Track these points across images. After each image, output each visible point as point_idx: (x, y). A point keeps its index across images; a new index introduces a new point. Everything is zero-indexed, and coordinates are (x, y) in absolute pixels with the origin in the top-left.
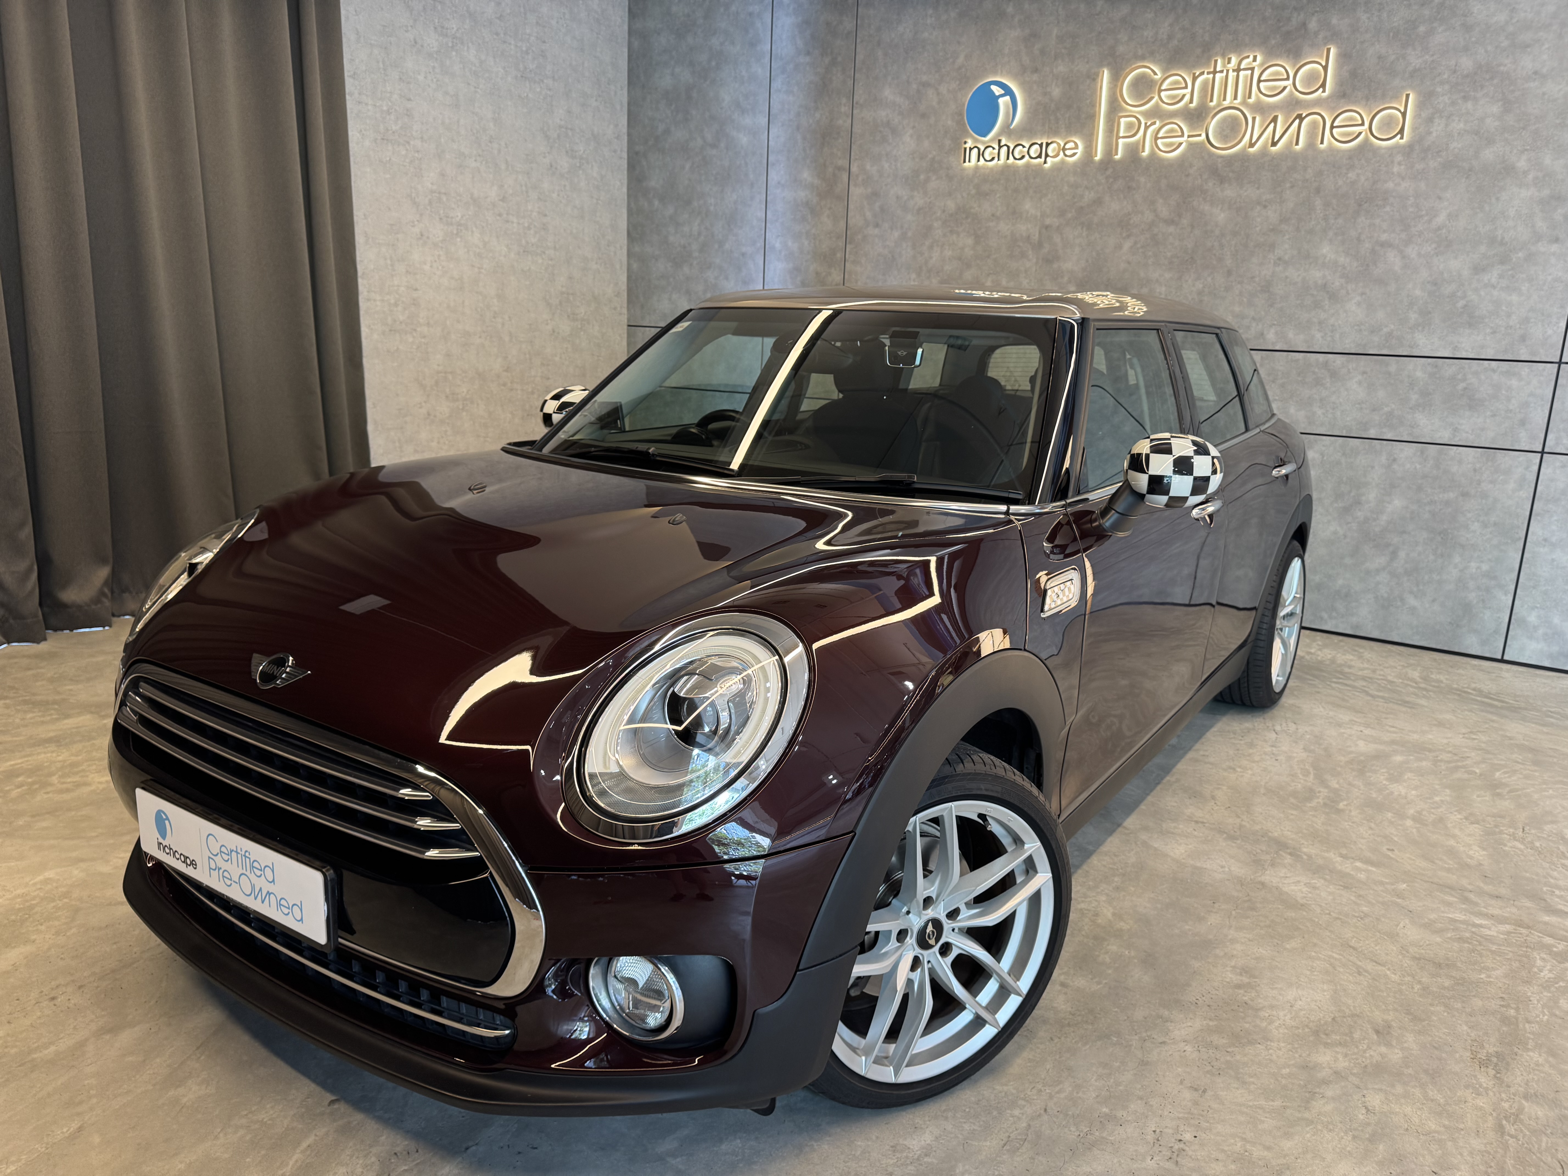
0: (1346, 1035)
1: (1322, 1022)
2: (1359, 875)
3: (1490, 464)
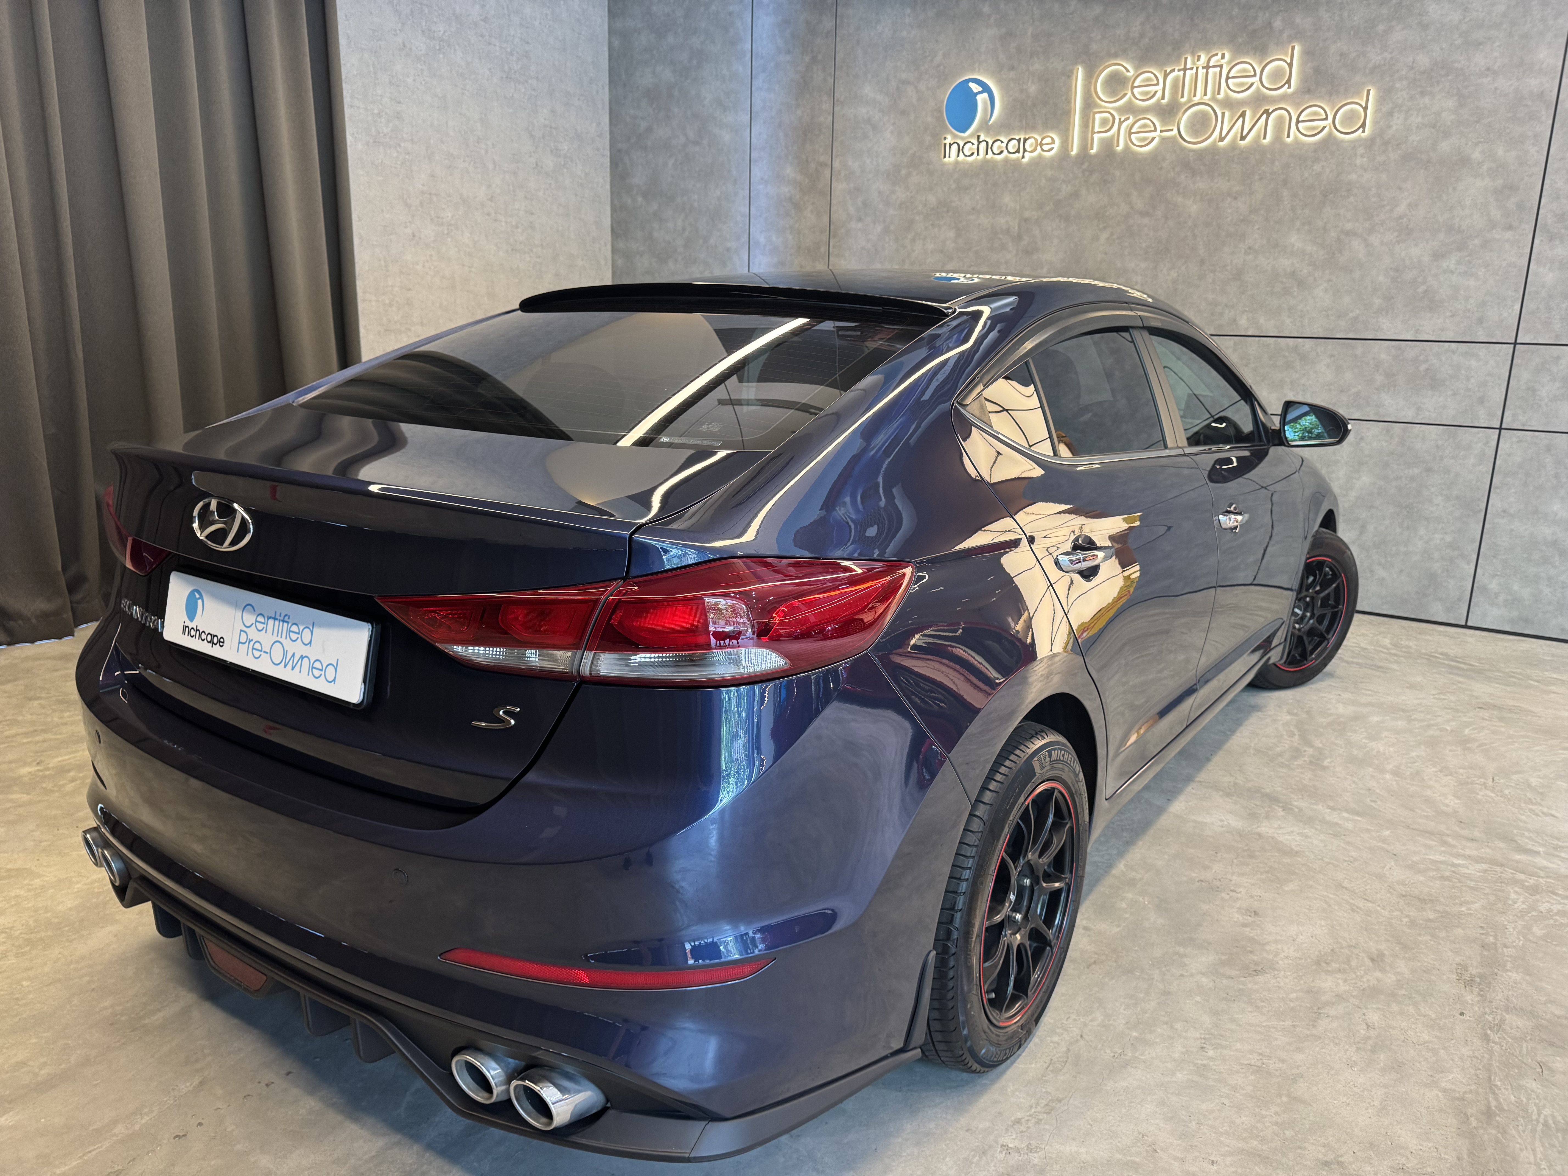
0: (1345, 963)
1: (1323, 953)
2: (1347, 824)
3: (1451, 440)
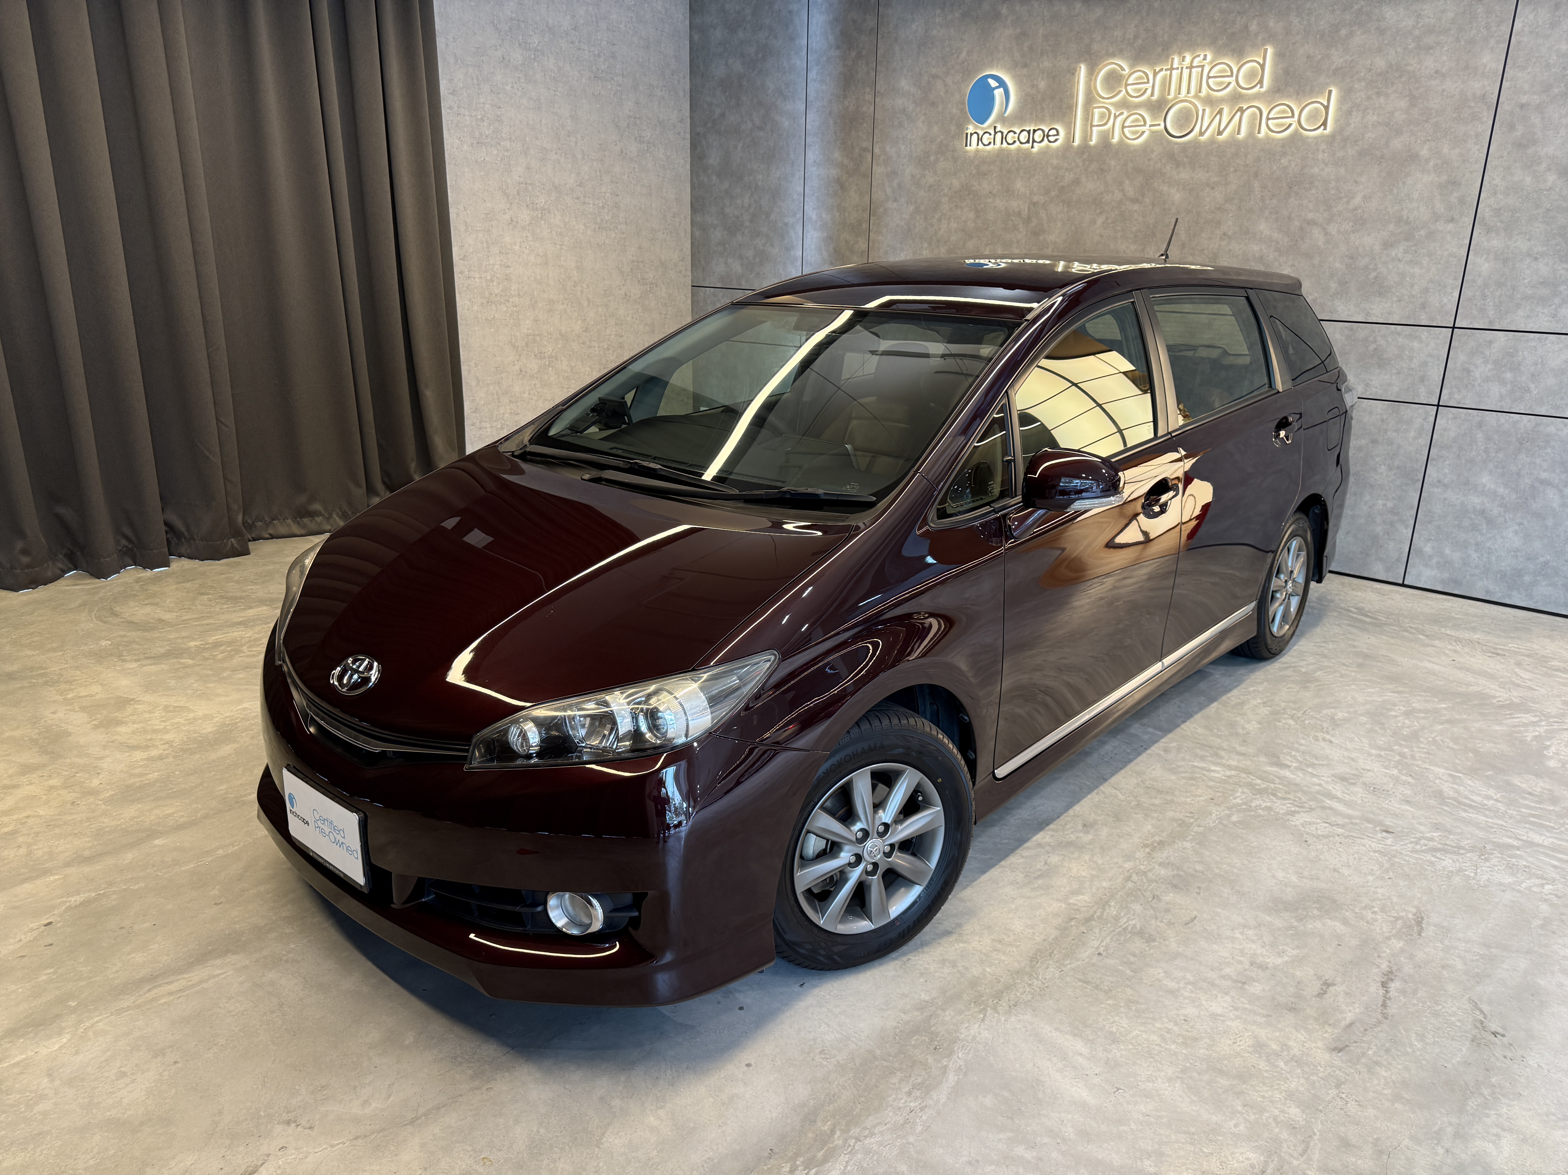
3: (1395, 415)
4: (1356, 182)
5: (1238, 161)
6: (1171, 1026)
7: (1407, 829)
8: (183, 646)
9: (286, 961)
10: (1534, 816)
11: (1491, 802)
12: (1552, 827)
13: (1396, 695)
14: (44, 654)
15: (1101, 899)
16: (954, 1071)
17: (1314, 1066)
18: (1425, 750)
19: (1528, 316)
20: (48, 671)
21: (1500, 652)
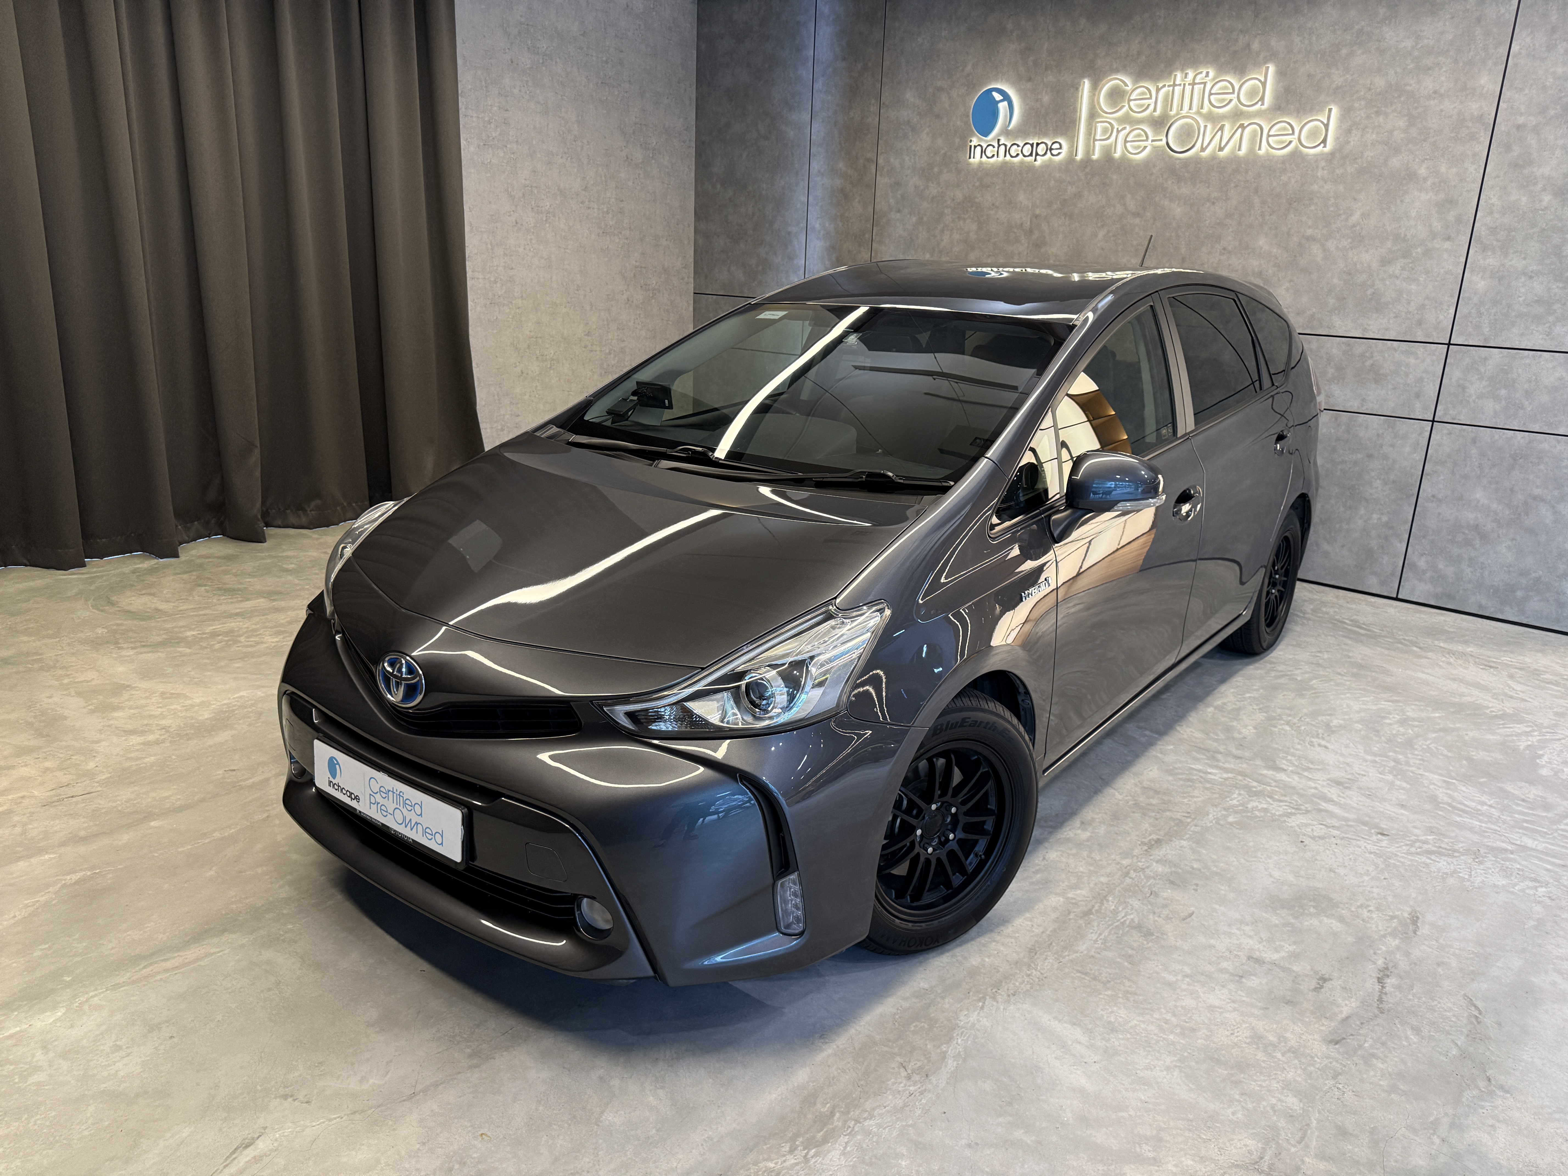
3: (1390, 430)
4: (1355, 199)
5: (1238, 177)
6: (1168, 1016)
7: (1402, 831)
8: (180, 635)
9: (284, 941)
10: (1527, 821)
11: (1485, 807)
12: (1546, 833)
13: (1390, 703)
14: (39, 640)
15: (1099, 894)
16: (953, 1057)
17: (1311, 1057)
18: (1420, 757)
19: (1522, 335)
20: (44, 657)
21: (1492, 664)
